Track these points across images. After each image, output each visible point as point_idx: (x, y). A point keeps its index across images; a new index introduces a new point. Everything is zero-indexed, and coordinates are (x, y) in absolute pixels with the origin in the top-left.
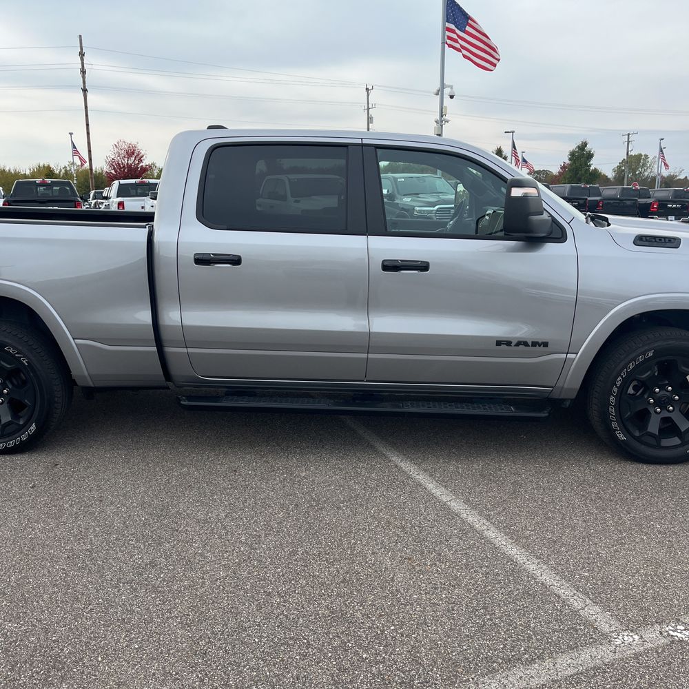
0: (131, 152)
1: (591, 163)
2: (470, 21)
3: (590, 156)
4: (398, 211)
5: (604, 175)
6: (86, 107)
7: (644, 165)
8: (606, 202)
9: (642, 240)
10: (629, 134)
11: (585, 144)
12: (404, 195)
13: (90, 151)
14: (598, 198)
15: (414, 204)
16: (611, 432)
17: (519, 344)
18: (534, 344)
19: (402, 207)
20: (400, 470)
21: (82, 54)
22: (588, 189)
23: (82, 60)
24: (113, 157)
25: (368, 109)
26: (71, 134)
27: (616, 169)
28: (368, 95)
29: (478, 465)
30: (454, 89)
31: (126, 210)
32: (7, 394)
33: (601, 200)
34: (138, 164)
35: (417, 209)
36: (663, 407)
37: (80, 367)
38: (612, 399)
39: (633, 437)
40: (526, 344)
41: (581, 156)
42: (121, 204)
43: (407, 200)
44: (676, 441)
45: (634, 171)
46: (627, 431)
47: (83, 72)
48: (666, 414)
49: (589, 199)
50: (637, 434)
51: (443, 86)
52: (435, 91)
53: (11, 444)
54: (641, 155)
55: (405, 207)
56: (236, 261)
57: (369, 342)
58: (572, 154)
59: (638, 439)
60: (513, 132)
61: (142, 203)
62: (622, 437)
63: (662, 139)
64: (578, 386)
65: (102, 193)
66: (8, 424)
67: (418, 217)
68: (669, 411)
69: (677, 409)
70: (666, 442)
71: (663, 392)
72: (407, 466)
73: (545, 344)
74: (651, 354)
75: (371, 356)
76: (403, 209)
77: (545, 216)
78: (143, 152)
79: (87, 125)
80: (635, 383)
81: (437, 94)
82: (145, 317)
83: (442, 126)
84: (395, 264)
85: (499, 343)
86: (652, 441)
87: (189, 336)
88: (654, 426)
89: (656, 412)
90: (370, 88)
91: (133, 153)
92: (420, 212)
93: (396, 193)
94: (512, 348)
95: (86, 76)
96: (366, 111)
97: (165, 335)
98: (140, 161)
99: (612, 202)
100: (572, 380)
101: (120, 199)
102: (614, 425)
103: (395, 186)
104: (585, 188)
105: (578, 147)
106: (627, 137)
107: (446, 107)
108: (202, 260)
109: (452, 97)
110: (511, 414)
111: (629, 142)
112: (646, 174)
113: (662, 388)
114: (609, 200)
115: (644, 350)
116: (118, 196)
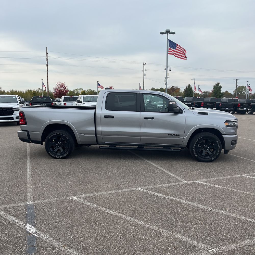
0: (62, 86)
1: (221, 90)
2: (177, 46)
3: (221, 87)
4: (152, 106)
5: (230, 93)
6: (47, 71)
7: (245, 90)
8: (223, 103)
9: (200, 113)
10: (237, 80)
11: (219, 84)
12: (154, 101)
13: (48, 85)
14: (220, 102)
15: (157, 104)
16: (194, 155)
17: (173, 135)
18: (177, 135)
19: (153, 105)
20: (148, 162)
21: (47, 53)
22: (217, 99)
23: (47, 55)
24: (56, 87)
25: (144, 71)
26: (42, 80)
27: (234, 91)
28: (144, 66)
29: (165, 162)
30: (171, 68)
31: (67, 105)
32: (62, 146)
33: (220, 103)
34: (64, 90)
35: (158, 105)
36: (206, 150)
37: (79, 140)
38: (194, 147)
39: (199, 156)
40: (175, 135)
41: (217, 88)
42: (65, 104)
43: (155, 103)
44: (209, 157)
45: (241, 92)
46: (197, 154)
47: (47, 59)
48: (206, 151)
49: (216, 102)
50: (200, 155)
51: (167, 67)
52: (165, 68)
53: (63, 156)
54: (243, 86)
55: (155, 105)
56: (113, 117)
57: (141, 134)
58: (214, 87)
59: (200, 157)
60: (194, 79)
61: (72, 103)
62: (196, 156)
63: (248, 82)
64: (186, 144)
65: (55, 100)
66: (62, 152)
67: (158, 108)
68: (207, 150)
69: (209, 150)
70: (206, 157)
71: (206, 146)
72: (149, 162)
73: (179, 135)
74: (202, 137)
75: (141, 137)
76: (154, 106)
77: (178, 108)
78: (66, 86)
79: (48, 77)
80: (199, 144)
81: (165, 69)
82: (93, 129)
83: (167, 79)
84: (147, 118)
85: (169, 135)
86: (204, 157)
87: (103, 133)
88: (204, 154)
89: (204, 151)
90: (144, 64)
91: (63, 86)
92: (159, 106)
93: (152, 101)
94: (172, 136)
95: (48, 60)
96: (143, 72)
97: (97, 133)
98: (65, 88)
99: (225, 103)
100: (185, 143)
101: (65, 102)
102: (195, 153)
103: (151, 99)
104: (216, 99)
105: (216, 84)
106: (236, 80)
107: (168, 73)
108: (106, 117)
109: (170, 70)
110: (172, 150)
111: (237, 82)
112: (246, 93)
113: (205, 145)
114: (224, 103)
115: (200, 136)
116: (64, 101)
